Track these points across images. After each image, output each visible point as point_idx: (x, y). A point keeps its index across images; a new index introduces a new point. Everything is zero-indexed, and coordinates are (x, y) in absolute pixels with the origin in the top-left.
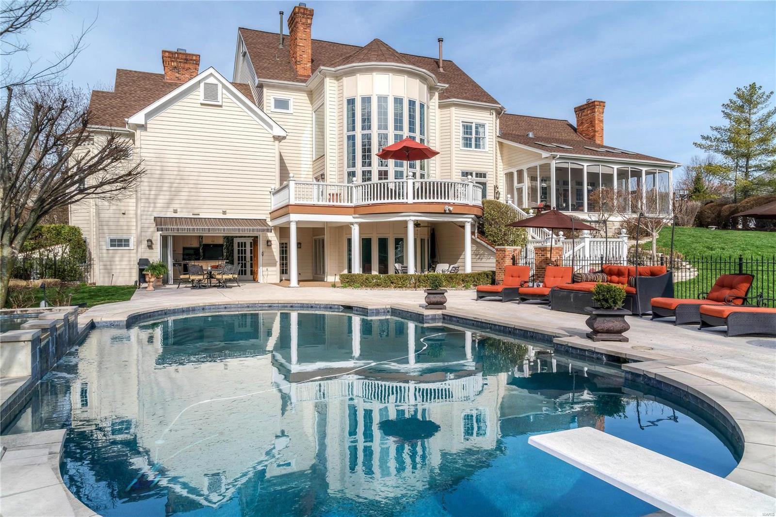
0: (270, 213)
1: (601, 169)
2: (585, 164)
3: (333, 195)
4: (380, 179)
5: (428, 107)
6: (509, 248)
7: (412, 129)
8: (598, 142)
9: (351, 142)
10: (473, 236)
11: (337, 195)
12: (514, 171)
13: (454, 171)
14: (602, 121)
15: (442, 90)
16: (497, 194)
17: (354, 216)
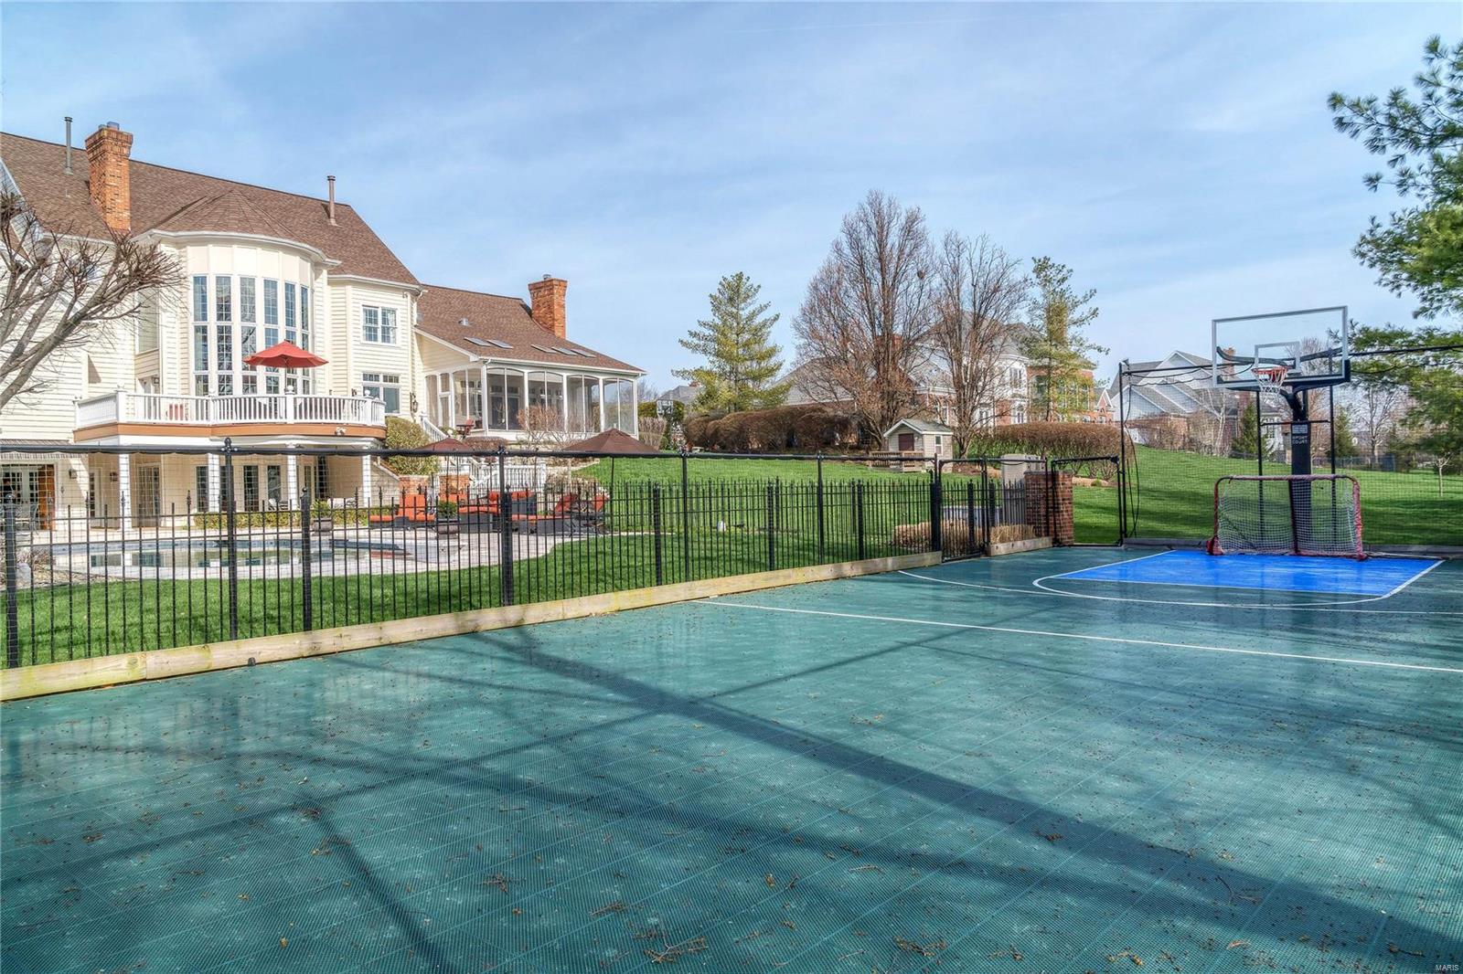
0: (74, 432)
1: (547, 377)
2: (526, 371)
3: (176, 407)
4: (246, 390)
5: (313, 291)
6: (414, 477)
7: (290, 322)
8: (558, 334)
9: (200, 334)
10: (375, 463)
11: (181, 407)
12: (438, 374)
13: (352, 373)
14: (563, 306)
15: (332, 266)
16: (414, 406)
17: (212, 438)
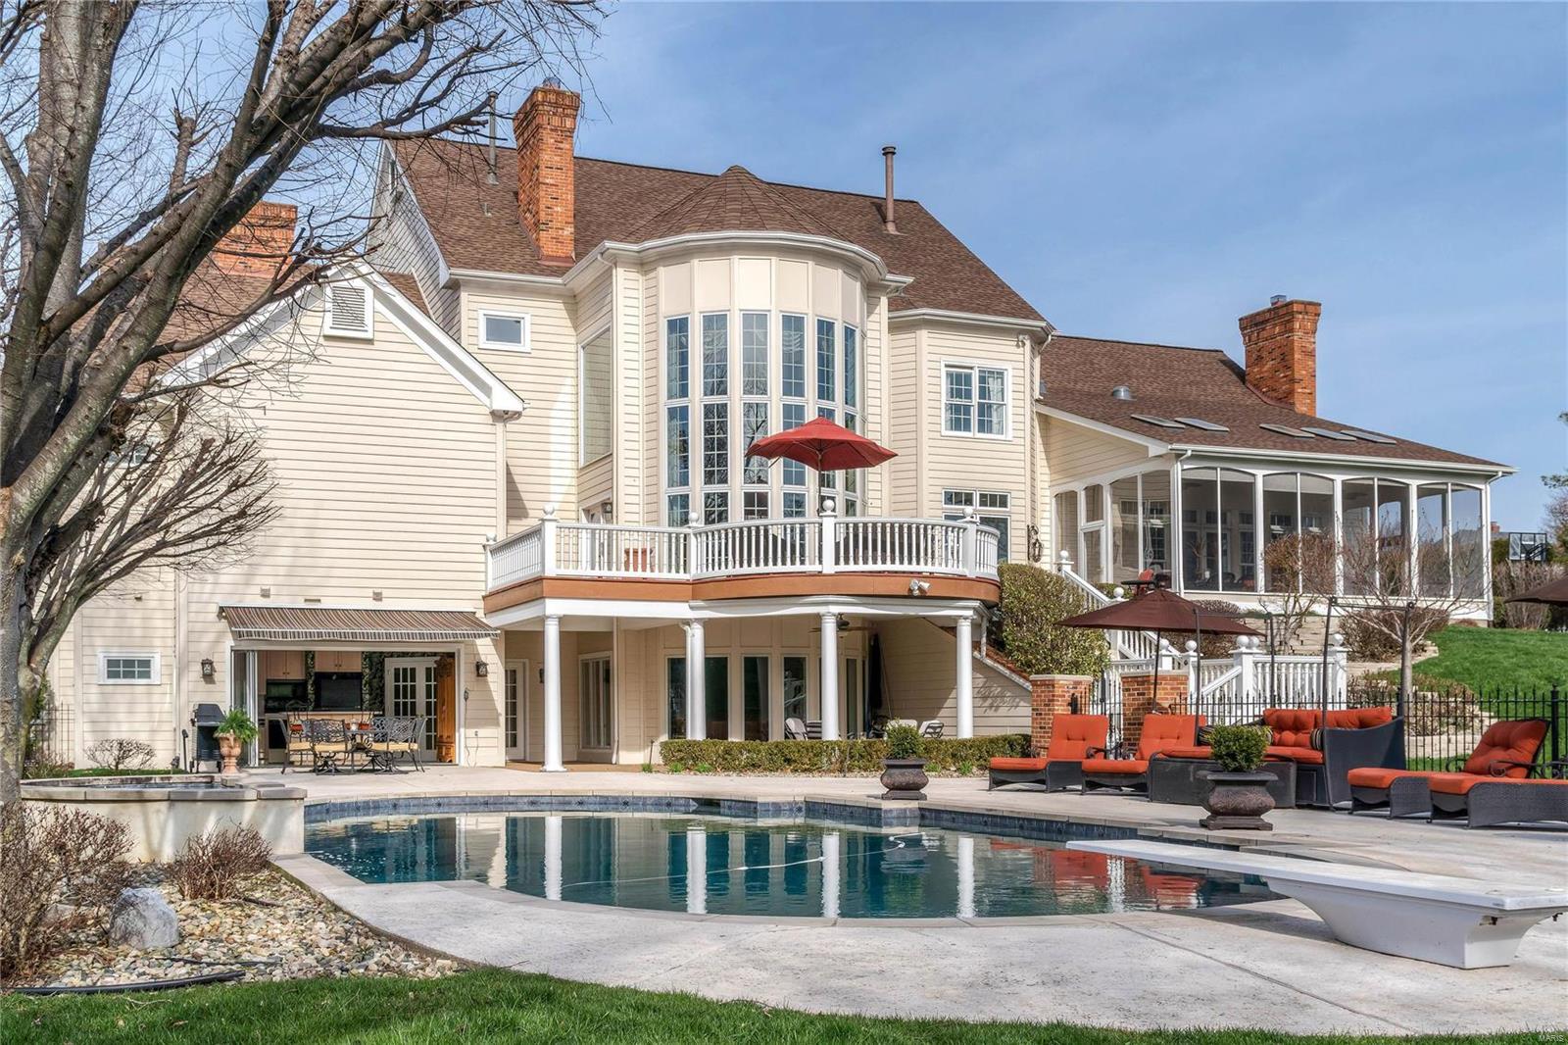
0: (484, 598)
1: (1300, 484)
2: (1260, 473)
3: (636, 552)
4: (748, 513)
5: (864, 336)
6: (1063, 680)
7: (825, 392)
8: (1301, 408)
9: (677, 423)
10: (976, 653)
11: (644, 552)
12: (1079, 487)
14: (1311, 354)
15: (897, 289)
16: (1034, 548)
17: (694, 603)
